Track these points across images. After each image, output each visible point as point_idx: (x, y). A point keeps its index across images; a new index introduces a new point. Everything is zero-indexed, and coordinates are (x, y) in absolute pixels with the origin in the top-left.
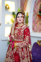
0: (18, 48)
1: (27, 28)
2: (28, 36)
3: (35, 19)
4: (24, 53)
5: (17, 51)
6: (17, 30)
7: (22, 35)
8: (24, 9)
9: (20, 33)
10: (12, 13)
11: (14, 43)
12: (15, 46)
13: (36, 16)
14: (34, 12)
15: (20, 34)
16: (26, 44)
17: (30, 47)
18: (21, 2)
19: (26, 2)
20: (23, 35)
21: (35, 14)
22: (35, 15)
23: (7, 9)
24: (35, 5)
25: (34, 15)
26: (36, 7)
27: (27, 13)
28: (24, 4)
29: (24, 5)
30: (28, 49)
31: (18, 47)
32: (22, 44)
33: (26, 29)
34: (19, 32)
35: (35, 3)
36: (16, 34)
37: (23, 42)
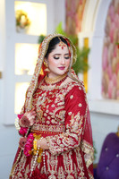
0: (46, 157)
1: (76, 87)
2: (78, 116)
3: (112, 59)
4: (66, 175)
5: (42, 165)
6: (45, 94)
7: (58, 113)
8: (77, 26)
9: (53, 106)
10: (37, 39)
11: (33, 138)
12: (35, 148)
13: (114, 49)
14: (107, 36)
15: (51, 110)
16: (70, 142)
17: (87, 151)
18: (66, 6)
19: (81, 3)
20: (64, 112)
21: (112, 41)
22: (112, 46)
23: (22, 28)
24: (110, 14)
25: (107, 45)
26: (112, 21)
27: (86, 39)
28: (77, 11)
29: (75, 14)
30: (79, 160)
31: (47, 153)
32: (59, 142)
33: (71, 92)
34: (50, 101)
35: (110, 7)
36: (39, 110)
37: (61, 136)
